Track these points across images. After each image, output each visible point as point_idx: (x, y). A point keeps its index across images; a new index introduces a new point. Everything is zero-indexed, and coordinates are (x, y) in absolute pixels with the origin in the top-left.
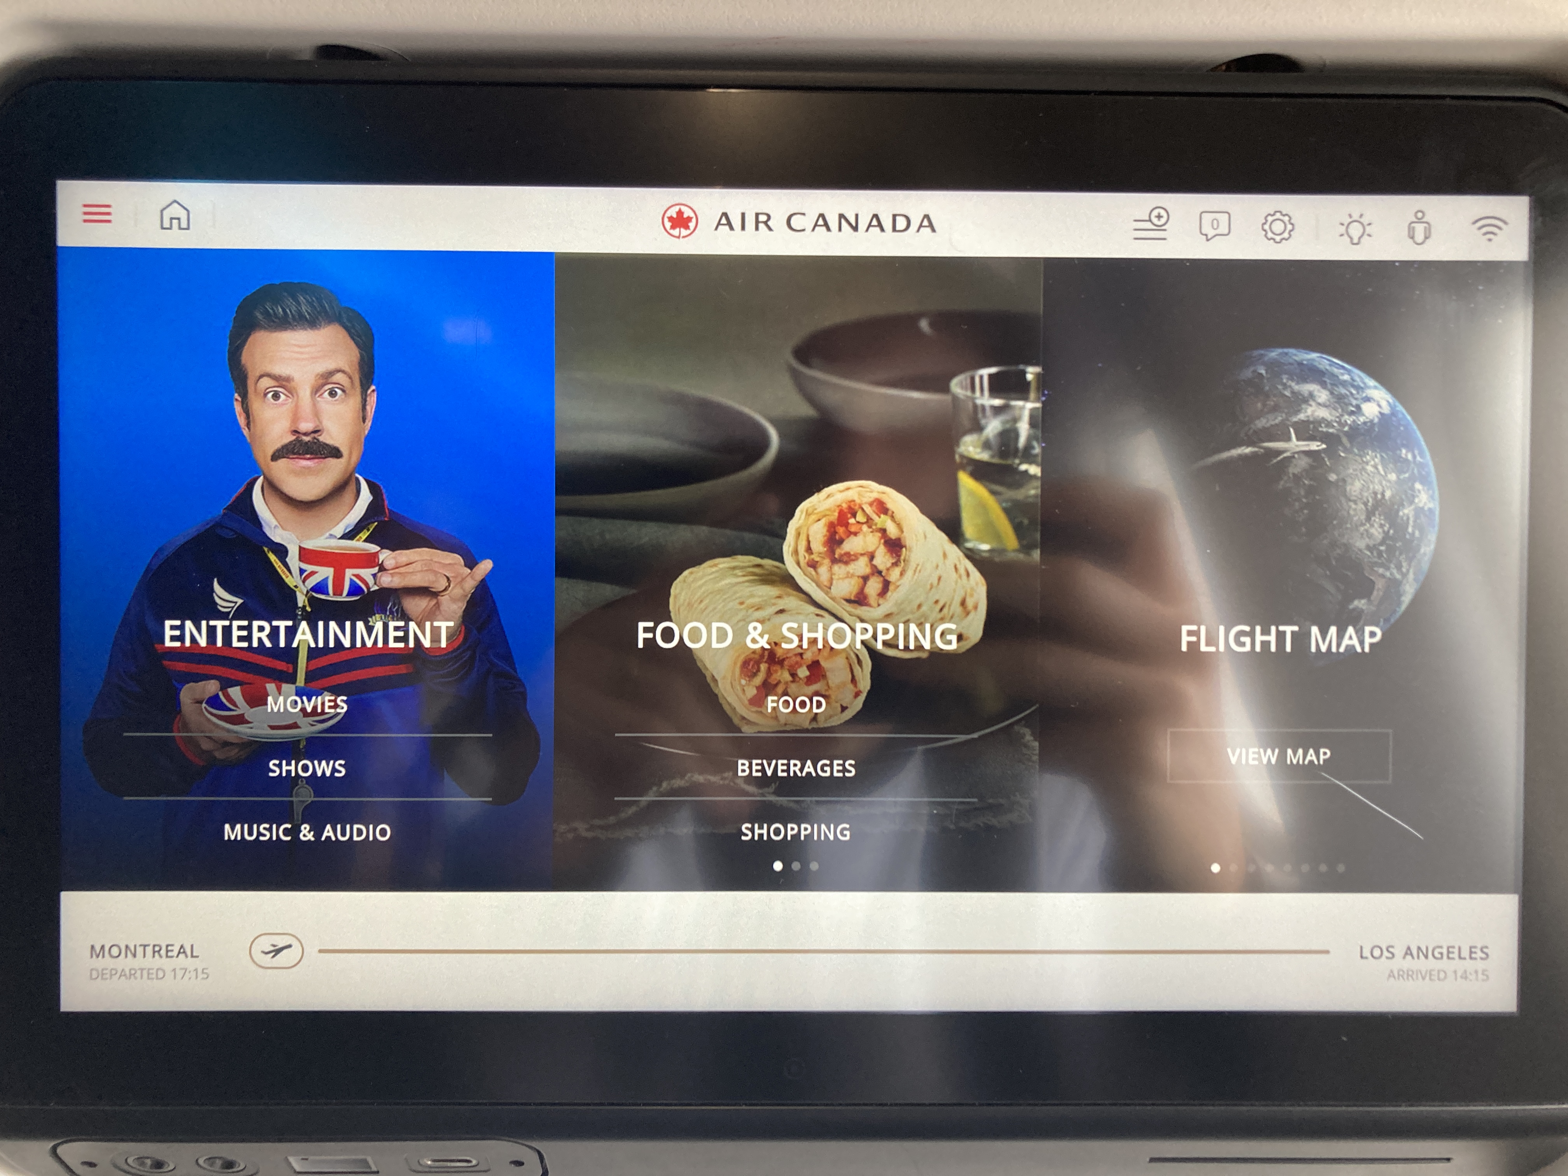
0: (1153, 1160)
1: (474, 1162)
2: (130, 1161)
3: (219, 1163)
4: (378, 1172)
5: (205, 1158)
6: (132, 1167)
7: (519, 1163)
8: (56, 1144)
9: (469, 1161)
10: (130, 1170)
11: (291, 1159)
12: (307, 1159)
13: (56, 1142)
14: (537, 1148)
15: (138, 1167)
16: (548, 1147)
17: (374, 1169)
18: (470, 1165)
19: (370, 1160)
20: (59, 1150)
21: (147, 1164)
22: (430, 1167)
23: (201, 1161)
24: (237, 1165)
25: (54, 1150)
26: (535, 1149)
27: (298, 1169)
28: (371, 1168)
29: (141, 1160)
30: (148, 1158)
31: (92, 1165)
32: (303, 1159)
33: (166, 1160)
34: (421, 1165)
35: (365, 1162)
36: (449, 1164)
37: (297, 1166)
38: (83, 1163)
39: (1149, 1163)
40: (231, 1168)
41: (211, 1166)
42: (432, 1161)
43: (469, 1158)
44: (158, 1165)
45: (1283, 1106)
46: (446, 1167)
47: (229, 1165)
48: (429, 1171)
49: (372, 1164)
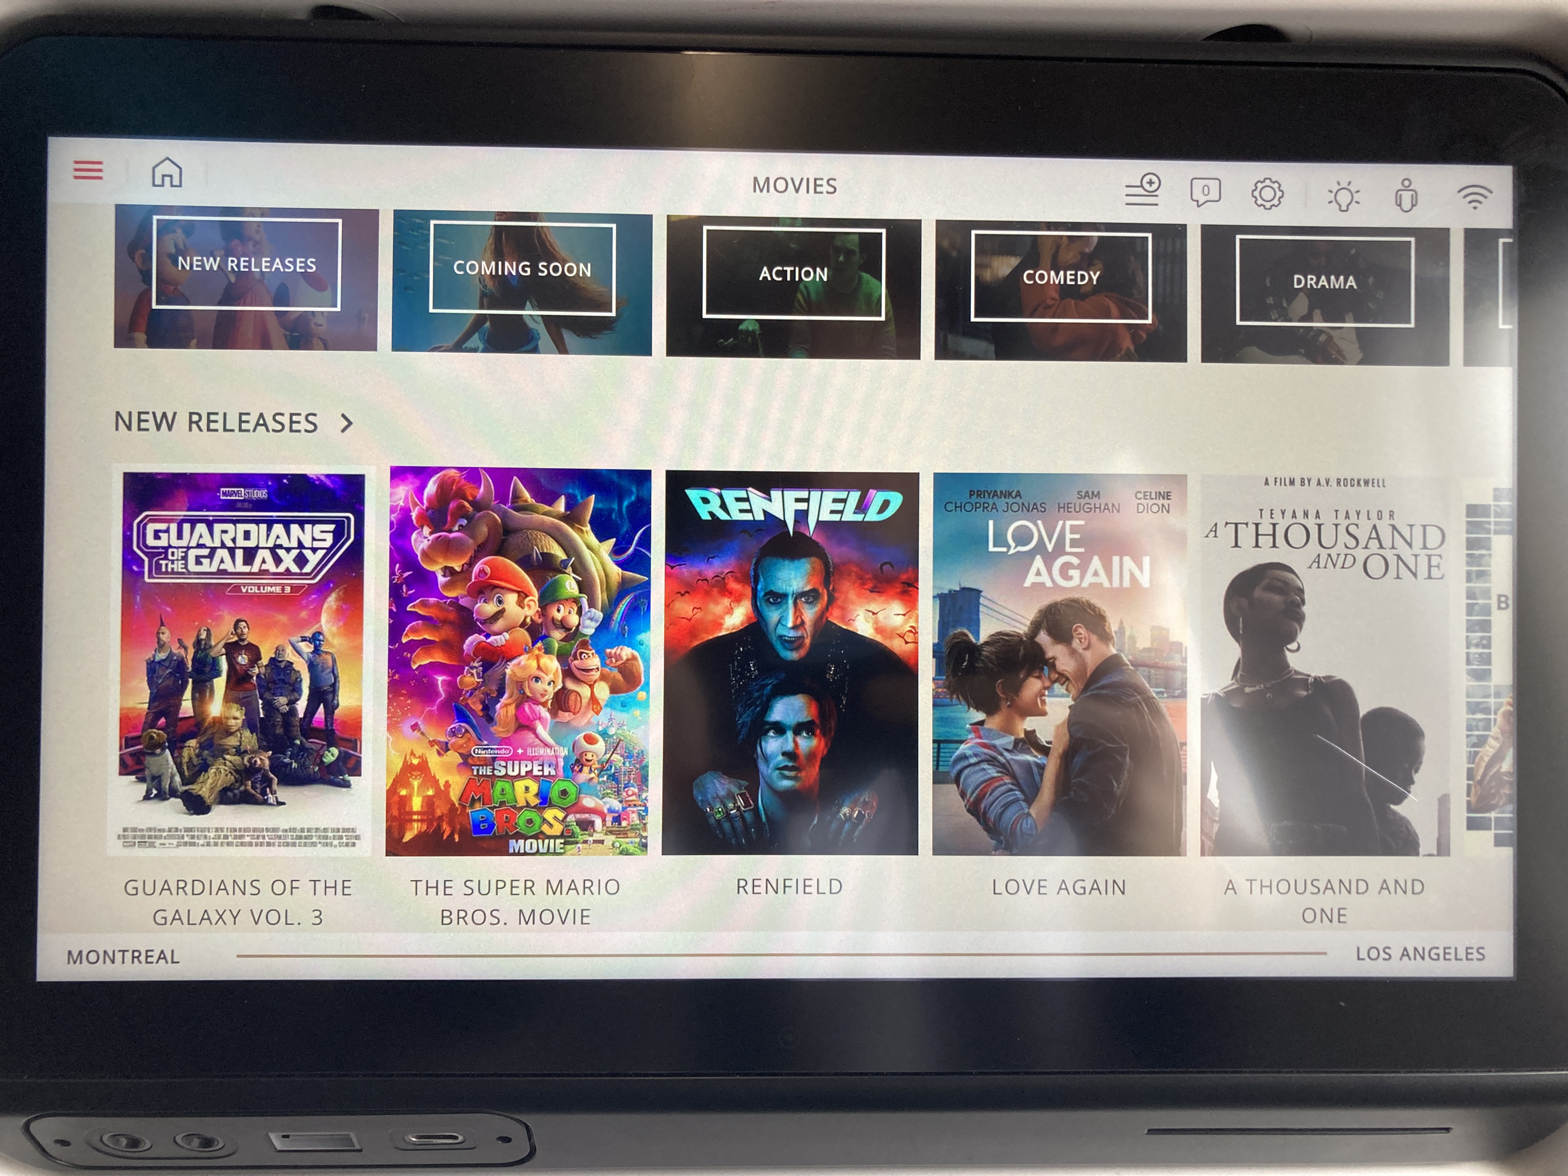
0: (1151, 1132)
1: (461, 1138)
2: (105, 1138)
4: (361, 1151)
5: (183, 1135)
6: (108, 1146)
7: (506, 1140)
8: (28, 1120)
9: (456, 1138)
10: (105, 1149)
11: (273, 1137)
12: (287, 1137)
13: (30, 1118)
14: (526, 1122)
15: (113, 1146)
16: (537, 1121)
17: (357, 1147)
18: (456, 1141)
19: (353, 1135)
20: (33, 1127)
22: (414, 1144)
23: (179, 1139)
24: (216, 1143)
25: (26, 1128)
26: (523, 1123)
27: (279, 1148)
28: (354, 1147)
31: (64, 1143)
32: (284, 1137)
34: (405, 1141)
35: (349, 1140)
36: (434, 1142)
37: (278, 1144)
38: (57, 1141)
39: (1147, 1134)
40: (211, 1147)
41: (189, 1144)
42: (417, 1137)
43: (454, 1134)
44: (134, 1143)
45: (1282, 1072)
46: (428, 1145)
47: (207, 1143)
48: (415, 1148)
49: (355, 1140)
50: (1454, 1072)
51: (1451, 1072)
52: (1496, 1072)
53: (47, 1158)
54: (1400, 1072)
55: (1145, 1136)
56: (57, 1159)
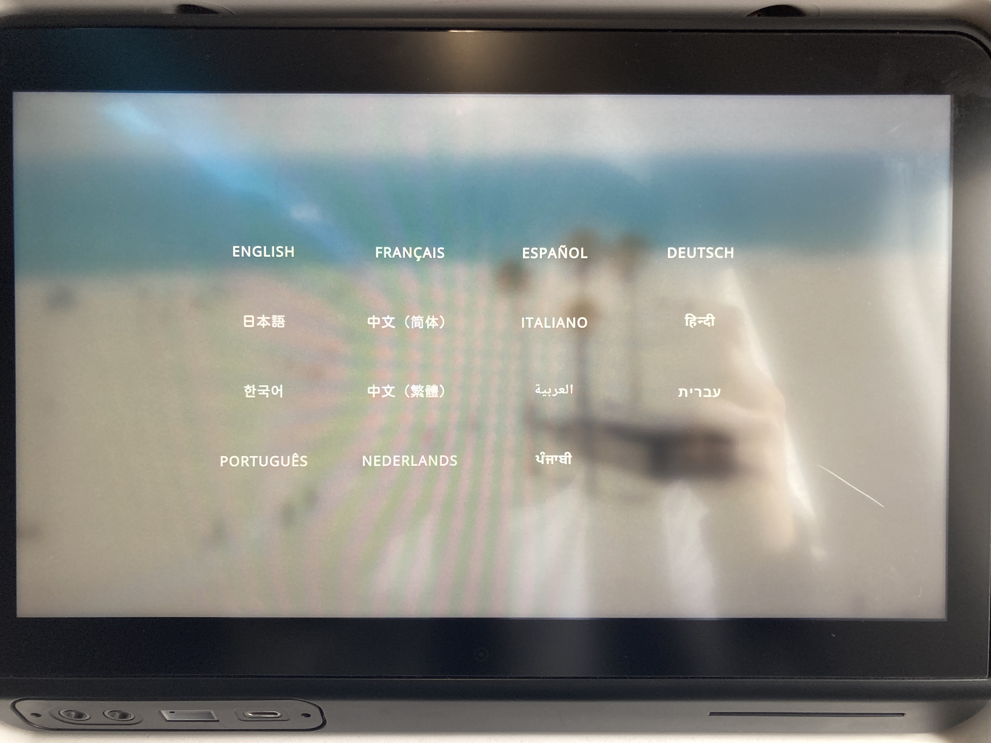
0: (712, 714)
1: (279, 714)
2: (61, 712)
3: (118, 714)
4: (218, 721)
5: (108, 711)
6: (64, 717)
7: (308, 715)
8: (15, 701)
9: (276, 714)
10: (62, 719)
11: (164, 713)
12: (173, 712)
13: (15, 700)
14: (318, 705)
15: (67, 717)
16: (325, 704)
17: (216, 719)
18: (276, 716)
19: (212, 712)
20: (17, 705)
21: (72, 715)
22: (251, 717)
23: (106, 713)
24: (129, 716)
25: (13, 706)
26: (317, 706)
27: (168, 719)
28: (214, 718)
29: (68, 712)
30: (73, 711)
31: (38, 715)
32: (171, 712)
33: (85, 713)
34: (245, 716)
35: (210, 714)
36: (263, 716)
37: (166, 715)
38: (33, 714)
39: (710, 715)
40: (126, 718)
41: (113, 716)
42: (252, 713)
43: (275, 712)
44: (80, 715)
45: (795, 678)
46: (261, 718)
47: (124, 716)
48: (251, 720)
49: (214, 715)
50: (906, 679)
51: (903, 679)
52: (933, 679)
53: (28, 724)
54: (870, 679)
55: (709, 716)
56: (34, 724)
